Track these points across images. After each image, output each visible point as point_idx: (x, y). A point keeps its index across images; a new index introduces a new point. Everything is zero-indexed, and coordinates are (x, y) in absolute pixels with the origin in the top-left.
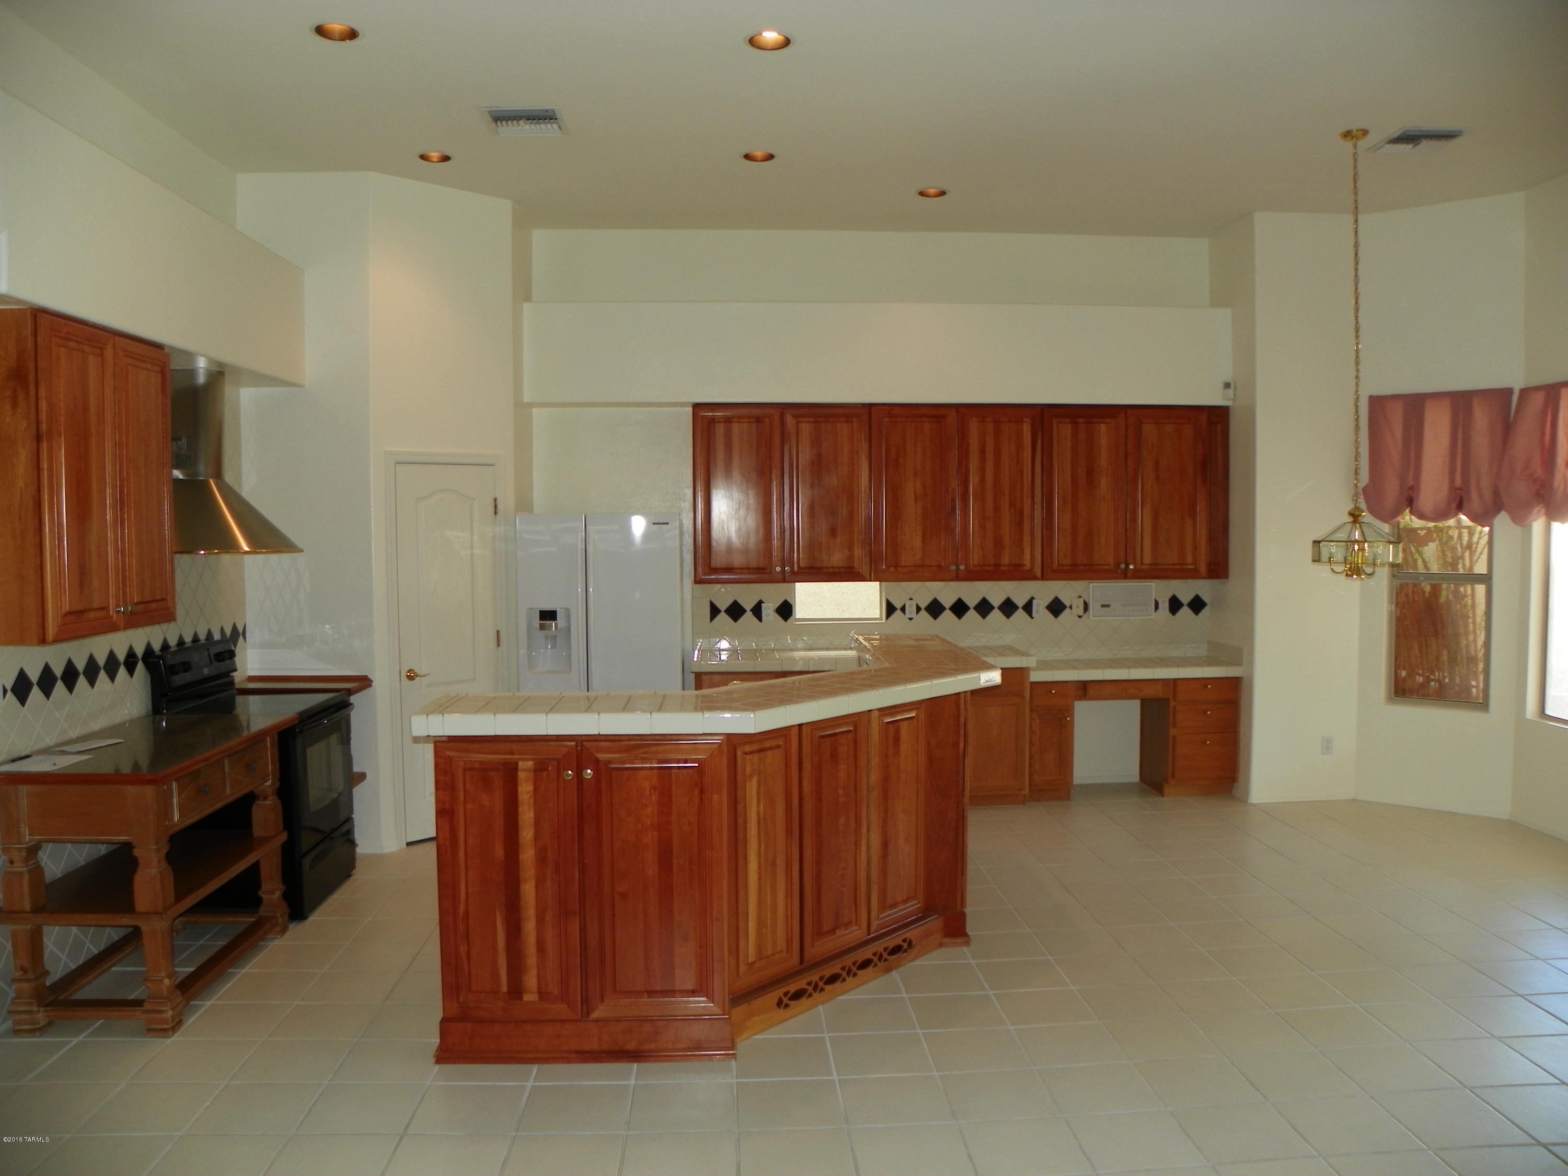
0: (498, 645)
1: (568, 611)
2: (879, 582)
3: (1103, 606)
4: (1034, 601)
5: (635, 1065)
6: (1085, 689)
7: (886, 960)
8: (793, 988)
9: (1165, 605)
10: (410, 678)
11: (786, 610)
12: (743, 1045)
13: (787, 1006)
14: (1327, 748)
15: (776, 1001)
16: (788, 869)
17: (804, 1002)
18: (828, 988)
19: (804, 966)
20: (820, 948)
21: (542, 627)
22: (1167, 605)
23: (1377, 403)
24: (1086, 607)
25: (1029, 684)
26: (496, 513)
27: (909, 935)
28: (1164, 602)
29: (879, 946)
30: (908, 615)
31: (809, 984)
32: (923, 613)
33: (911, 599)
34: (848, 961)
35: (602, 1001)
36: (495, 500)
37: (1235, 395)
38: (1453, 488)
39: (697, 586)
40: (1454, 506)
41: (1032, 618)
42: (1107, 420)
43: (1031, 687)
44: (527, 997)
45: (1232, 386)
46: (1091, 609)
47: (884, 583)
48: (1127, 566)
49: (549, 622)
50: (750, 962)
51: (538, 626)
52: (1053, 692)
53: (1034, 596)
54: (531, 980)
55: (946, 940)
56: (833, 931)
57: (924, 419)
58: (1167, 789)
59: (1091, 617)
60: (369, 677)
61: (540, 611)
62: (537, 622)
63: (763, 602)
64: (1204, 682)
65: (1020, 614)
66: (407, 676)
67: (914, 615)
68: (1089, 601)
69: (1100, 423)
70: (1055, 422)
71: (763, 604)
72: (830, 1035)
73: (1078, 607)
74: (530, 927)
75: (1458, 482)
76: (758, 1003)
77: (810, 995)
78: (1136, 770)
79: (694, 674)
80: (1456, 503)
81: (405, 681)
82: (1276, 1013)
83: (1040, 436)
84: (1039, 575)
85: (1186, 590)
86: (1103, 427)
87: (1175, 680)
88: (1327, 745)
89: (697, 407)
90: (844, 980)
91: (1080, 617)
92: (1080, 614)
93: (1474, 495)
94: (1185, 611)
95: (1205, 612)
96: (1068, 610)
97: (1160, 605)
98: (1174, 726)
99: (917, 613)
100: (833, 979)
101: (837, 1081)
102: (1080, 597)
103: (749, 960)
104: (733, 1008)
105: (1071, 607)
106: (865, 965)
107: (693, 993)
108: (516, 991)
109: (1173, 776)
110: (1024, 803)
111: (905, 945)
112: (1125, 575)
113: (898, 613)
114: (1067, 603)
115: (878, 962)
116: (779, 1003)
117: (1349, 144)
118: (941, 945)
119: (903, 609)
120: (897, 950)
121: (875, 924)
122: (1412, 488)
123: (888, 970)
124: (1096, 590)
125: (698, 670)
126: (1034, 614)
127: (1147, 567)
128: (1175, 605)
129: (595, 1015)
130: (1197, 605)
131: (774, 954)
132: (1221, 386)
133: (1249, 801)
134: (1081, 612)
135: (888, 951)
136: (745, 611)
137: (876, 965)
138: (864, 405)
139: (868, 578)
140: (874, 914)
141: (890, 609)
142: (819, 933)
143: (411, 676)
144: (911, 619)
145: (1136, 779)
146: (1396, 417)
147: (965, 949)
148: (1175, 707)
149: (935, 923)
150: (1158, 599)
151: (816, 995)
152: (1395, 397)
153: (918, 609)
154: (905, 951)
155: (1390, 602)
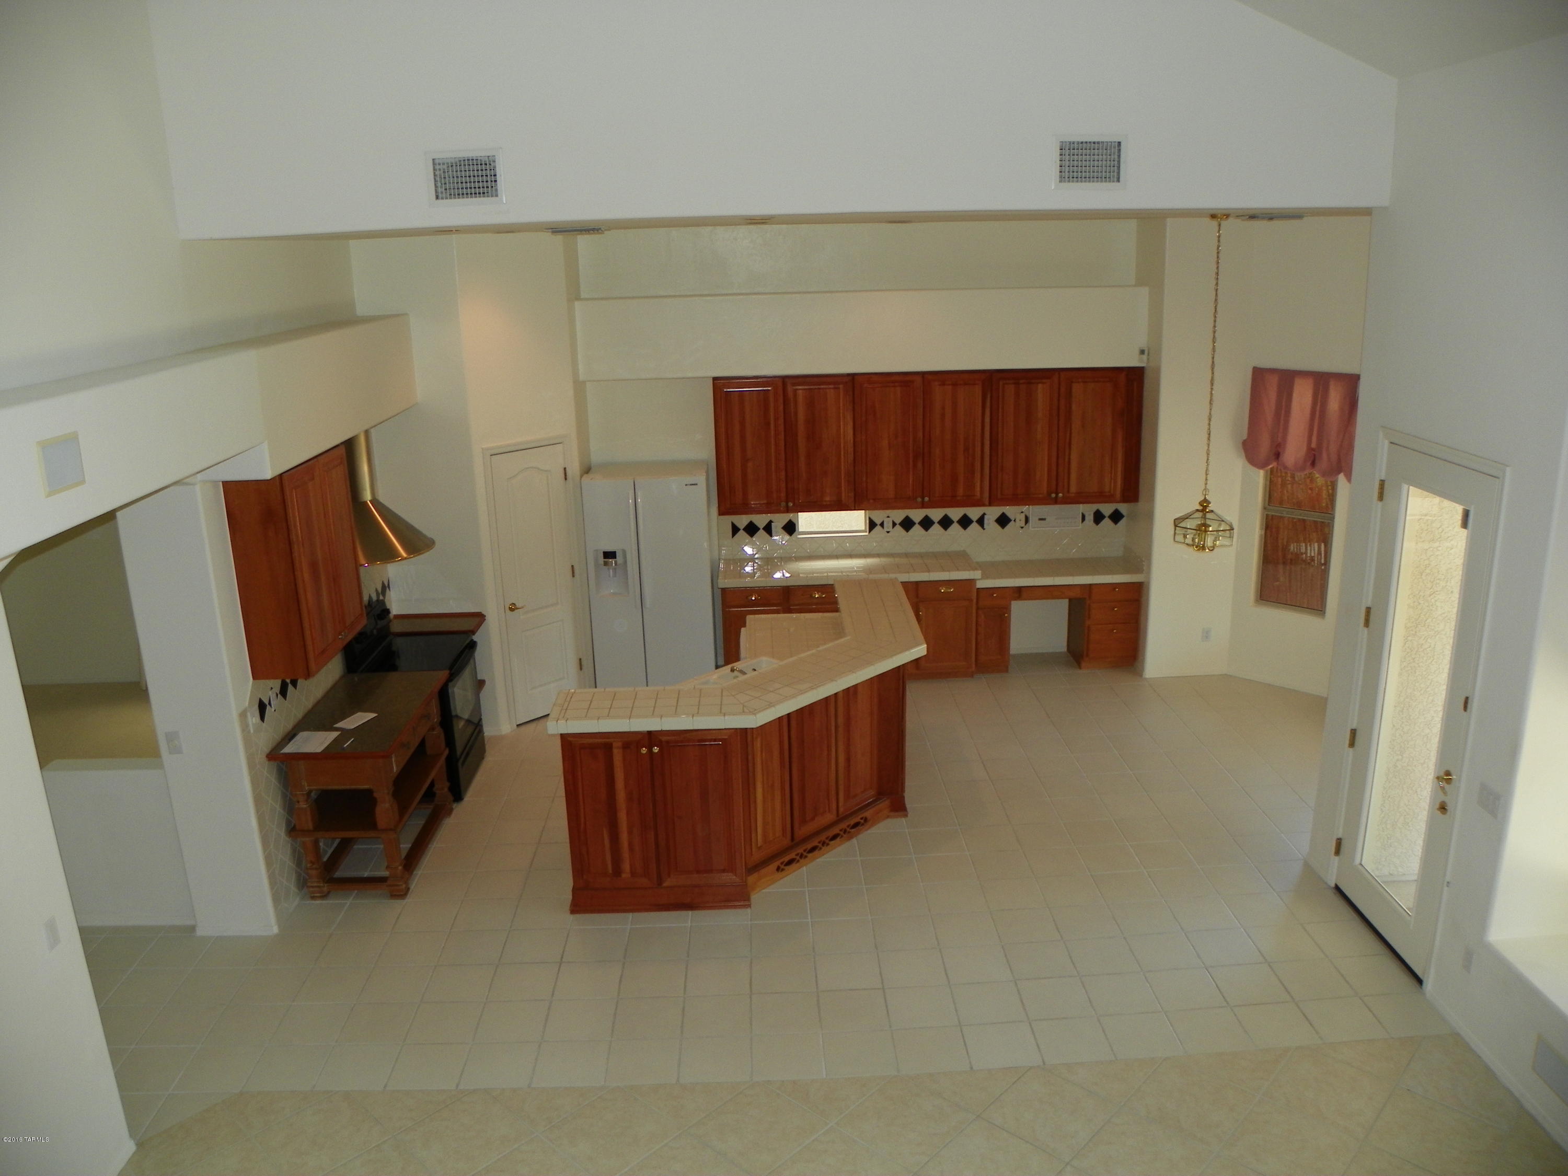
0: (573, 576)
1: (624, 552)
2: (864, 511)
3: (1040, 519)
4: (985, 516)
5: (690, 912)
6: (1020, 593)
7: (849, 832)
8: (787, 859)
9: (1090, 518)
10: (511, 610)
11: (790, 528)
12: (755, 897)
13: (783, 870)
14: (1207, 637)
15: (776, 868)
16: (783, 789)
17: (794, 866)
18: (810, 855)
19: (795, 842)
20: (802, 832)
21: (606, 564)
22: (1092, 517)
23: (1259, 375)
24: (1027, 520)
25: (976, 590)
26: (566, 479)
27: (864, 815)
28: (1090, 515)
29: (843, 825)
30: (886, 529)
31: (797, 855)
32: (898, 527)
33: (888, 517)
34: (823, 837)
35: (669, 876)
36: (565, 469)
37: (1148, 359)
38: (1310, 449)
39: (722, 517)
40: (1309, 463)
41: (984, 529)
42: (1044, 381)
43: (977, 592)
44: (624, 876)
45: (1146, 352)
46: (1030, 521)
47: (867, 511)
48: (1057, 494)
49: (610, 560)
50: (759, 845)
51: (603, 563)
52: (995, 595)
53: (986, 513)
54: (626, 866)
55: (892, 814)
56: (813, 819)
57: (897, 384)
58: (1083, 664)
59: (1030, 528)
60: (483, 613)
61: (604, 552)
62: (601, 560)
63: (772, 522)
64: (1114, 586)
65: (974, 526)
66: (509, 607)
67: (890, 529)
68: (1029, 514)
69: (1038, 383)
70: (1001, 383)
71: (772, 524)
72: (809, 889)
73: (1020, 520)
74: (624, 837)
75: (1314, 445)
76: (764, 871)
77: (798, 861)
78: (1065, 644)
79: (720, 590)
80: (1310, 462)
81: (508, 611)
82: (1091, 875)
83: (989, 396)
84: (987, 503)
85: (1107, 509)
86: (1040, 386)
87: (1090, 585)
88: (1206, 635)
89: (715, 379)
90: (821, 849)
91: (1022, 528)
92: (1022, 526)
93: (1325, 456)
94: (1107, 522)
95: (1123, 522)
96: (1012, 523)
97: (1087, 518)
98: (1089, 618)
99: (893, 527)
100: (813, 849)
101: (810, 923)
102: (1022, 512)
103: (759, 843)
104: (749, 876)
105: (1015, 520)
106: (834, 837)
107: (724, 871)
108: (617, 872)
109: (1087, 655)
110: (972, 676)
111: (862, 821)
112: (1056, 501)
113: (878, 528)
114: (1012, 518)
115: (843, 835)
116: (778, 869)
117: (1214, 223)
118: (888, 817)
119: (882, 525)
120: (856, 825)
121: (841, 810)
122: (1279, 445)
123: (850, 838)
124: (1034, 511)
125: (723, 587)
126: (985, 526)
127: (1073, 495)
128: (1098, 517)
129: (665, 885)
130: (1116, 517)
131: (774, 839)
132: (1137, 352)
133: (1143, 676)
134: (1023, 523)
135: (850, 827)
136: (759, 529)
137: (842, 836)
138: (849, 375)
139: (853, 508)
140: (841, 804)
141: (872, 525)
142: (804, 821)
143: (513, 608)
144: (888, 532)
145: (1064, 649)
146: (1272, 384)
147: (903, 820)
148: (1089, 605)
149: (885, 804)
150: (1084, 513)
151: (802, 861)
152: (1273, 371)
153: (894, 524)
154: (863, 824)
155: (1261, 529)
